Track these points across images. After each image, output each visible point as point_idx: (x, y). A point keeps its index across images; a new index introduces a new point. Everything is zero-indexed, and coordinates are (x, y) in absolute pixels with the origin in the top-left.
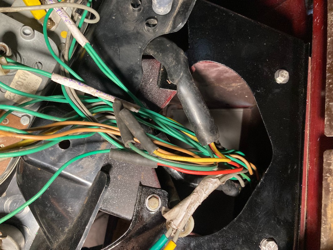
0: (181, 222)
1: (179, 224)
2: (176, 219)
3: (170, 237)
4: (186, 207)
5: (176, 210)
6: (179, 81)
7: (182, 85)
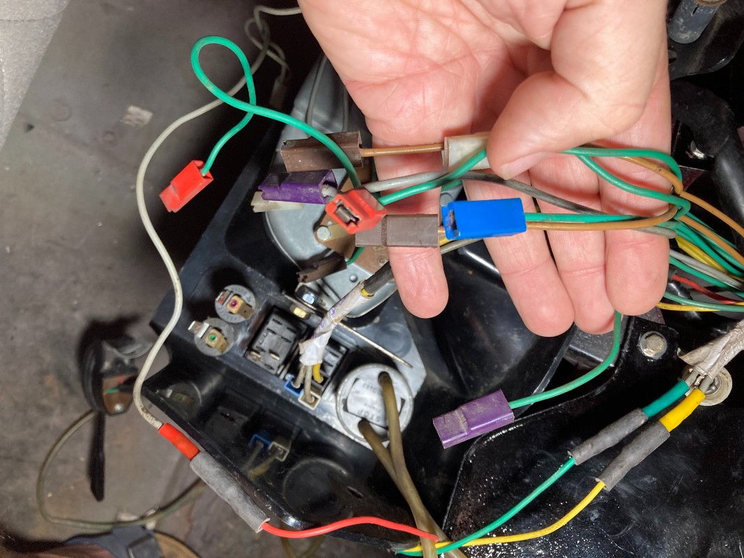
0: (713, 366)
1: (711, 368)
2: (703, 361)
3: (693, 385)
4: (722, 347)
5: (703, 350)
6: (721, 150)
7: (727, 157)
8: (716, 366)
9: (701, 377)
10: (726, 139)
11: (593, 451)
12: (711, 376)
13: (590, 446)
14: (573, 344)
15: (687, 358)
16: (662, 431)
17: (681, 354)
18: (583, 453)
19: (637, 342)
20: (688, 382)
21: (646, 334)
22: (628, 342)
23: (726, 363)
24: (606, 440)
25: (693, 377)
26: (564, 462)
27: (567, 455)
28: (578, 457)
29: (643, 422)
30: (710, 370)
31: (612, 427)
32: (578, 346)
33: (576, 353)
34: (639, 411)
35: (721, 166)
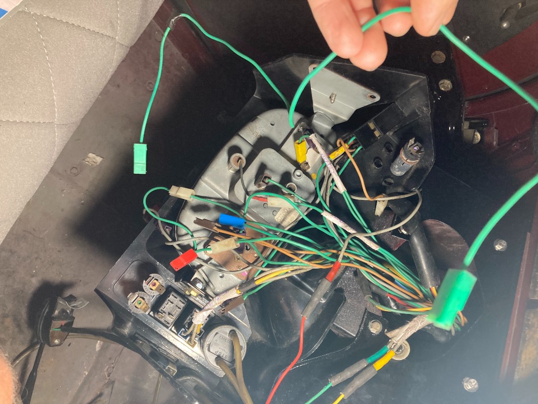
0: (400, 339)
2: (396, 336)
3: (391, 349)
4: (405, 330)
5: (397, 331)
6: (414, 232)
7: (416, 235)
8: (402, 339)
9: (394, 344)
10: (416, 227)
11: (341, 379)
12: (399, 345)
13: (339, 376)
14: (336, 322)
15: (389, 335)
16: (373, 370)
17: (386, 332)
18: (336, 380)
19: (368, 325)
20: (388, 347)
21: (373, 321)
22: (363, 324)
23: (406, 338)
24: (348, 374)
25: (391, 344)
26: (326, 385)
27: (329, 381)
28: (333, 382)
29: (366, 366)
30: (398, 341)
31: (351, 367)
32: (339, 324)
33: (338, 328)
34: (364, 360)
35: (413, 240)
